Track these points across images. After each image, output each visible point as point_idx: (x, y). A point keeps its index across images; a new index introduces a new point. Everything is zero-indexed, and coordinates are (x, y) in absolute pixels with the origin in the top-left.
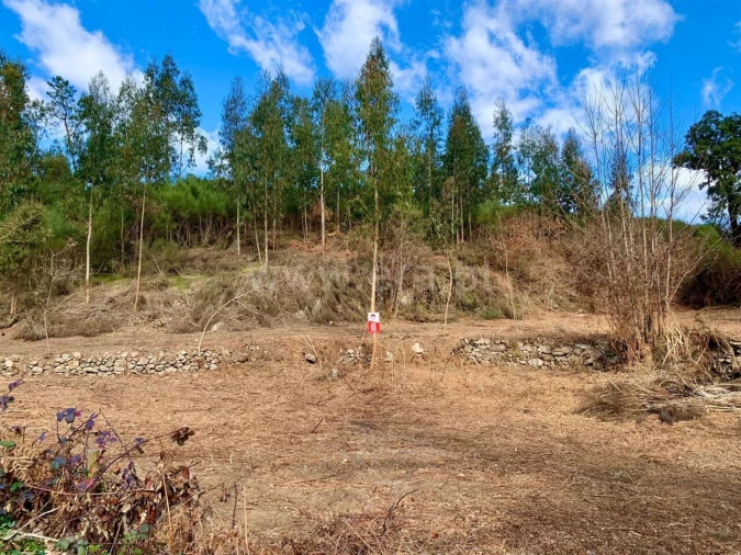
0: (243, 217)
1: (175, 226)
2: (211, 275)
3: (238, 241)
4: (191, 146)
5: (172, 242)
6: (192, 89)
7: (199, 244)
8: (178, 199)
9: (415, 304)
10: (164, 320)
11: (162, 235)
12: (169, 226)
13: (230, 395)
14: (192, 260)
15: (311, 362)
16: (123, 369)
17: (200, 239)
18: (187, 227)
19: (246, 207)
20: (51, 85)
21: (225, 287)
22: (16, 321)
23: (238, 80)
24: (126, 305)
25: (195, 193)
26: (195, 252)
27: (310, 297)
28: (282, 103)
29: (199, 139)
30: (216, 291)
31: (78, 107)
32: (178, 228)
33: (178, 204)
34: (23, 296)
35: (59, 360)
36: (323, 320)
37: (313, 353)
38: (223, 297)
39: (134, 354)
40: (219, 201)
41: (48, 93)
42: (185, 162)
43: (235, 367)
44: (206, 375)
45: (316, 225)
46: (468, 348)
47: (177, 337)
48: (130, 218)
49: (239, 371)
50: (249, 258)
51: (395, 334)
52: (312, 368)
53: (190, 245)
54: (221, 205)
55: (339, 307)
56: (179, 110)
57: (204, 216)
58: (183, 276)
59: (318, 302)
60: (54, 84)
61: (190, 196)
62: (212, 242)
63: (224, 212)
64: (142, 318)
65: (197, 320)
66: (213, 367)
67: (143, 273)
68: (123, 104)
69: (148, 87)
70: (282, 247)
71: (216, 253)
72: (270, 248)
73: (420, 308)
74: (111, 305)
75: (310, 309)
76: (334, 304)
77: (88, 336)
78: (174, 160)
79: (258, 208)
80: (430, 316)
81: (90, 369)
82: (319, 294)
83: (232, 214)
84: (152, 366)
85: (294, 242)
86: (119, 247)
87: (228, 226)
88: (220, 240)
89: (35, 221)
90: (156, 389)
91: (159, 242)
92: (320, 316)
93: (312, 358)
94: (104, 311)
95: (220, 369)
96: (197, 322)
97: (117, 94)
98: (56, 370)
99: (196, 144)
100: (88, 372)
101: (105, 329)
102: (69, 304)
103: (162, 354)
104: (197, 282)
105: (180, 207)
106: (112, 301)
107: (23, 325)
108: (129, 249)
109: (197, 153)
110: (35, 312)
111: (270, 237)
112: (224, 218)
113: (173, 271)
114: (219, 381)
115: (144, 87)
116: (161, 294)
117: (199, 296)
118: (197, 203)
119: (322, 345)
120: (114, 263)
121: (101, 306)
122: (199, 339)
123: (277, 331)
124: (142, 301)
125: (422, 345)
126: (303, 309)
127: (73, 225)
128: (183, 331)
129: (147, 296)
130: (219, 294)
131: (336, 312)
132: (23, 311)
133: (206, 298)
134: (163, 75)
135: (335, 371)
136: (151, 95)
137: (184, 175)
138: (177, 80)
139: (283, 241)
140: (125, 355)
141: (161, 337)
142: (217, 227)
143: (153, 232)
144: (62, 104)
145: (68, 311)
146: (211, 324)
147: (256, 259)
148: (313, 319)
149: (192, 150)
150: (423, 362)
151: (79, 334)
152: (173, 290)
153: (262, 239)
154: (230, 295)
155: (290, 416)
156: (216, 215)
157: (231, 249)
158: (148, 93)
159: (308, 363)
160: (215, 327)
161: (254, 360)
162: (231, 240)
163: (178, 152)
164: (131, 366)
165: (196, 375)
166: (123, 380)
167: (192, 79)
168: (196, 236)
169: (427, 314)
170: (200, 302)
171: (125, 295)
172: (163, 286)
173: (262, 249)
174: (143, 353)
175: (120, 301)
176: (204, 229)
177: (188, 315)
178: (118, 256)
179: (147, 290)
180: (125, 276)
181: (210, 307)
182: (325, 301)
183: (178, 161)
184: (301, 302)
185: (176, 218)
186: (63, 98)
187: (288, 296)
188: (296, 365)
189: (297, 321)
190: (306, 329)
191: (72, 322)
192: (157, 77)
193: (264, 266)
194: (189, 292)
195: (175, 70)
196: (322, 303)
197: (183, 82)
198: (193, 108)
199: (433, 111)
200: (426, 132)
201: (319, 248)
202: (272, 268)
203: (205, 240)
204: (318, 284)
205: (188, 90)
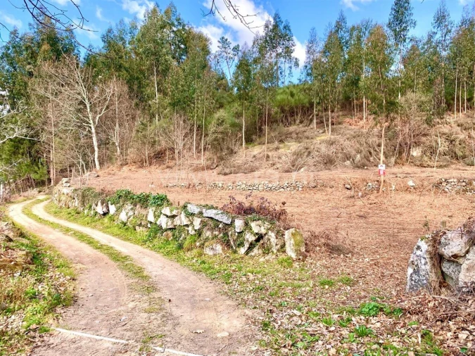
0: (317, 109)
1: (282, 115)
2: (300, 143)
3: (315, 121)
4: (290, 65)
5: (281, 124)
6: (290, 30)
7: (295, 123)
8: (283, 100)
9: (422, 157)
10: (278, 166)
11: (276, 121)
12: (279, 116)
13: (307, 202)
14: (291, 133)
15: (348, 189)
16: (262, 189)
17: (295, 121)
18: (288, 115)
19: (319, 104)
20: (219, 42)
21: (307, 149)
22: (217, 166)
23: (314, 29)
24: (261, 159)
25: (292, 95)
26: (292, 128)
27: (354, 153)
28: (342, 33)
29: (294, 60)
30: (303, 151)
31: (232, 52)
32: (284, 116)
33: (284, 103)
34: (218, 155)
36: (361, 166)
37: (350, 185)
38: (306, 154)
39: (267, 182)
40: (305, 99)
41: (218, 47)
42: (287, 74)
43: (310, 190)
44: (297, 193)
46: (444, 184)
47: (284, 174)
48: (261, 114)
49: (311, 192)
50: (321, 131)
51: (399, 175)
52: (348, 192)
53: (290, 124)
54: (306, 101)
55: (371, 159)
56: (283, 44)
57: (297, 107)
58: (286, 143)
59: (359, 156)
60: (221, 41)
61: (290, 97)
62: (301, 122)
63: (307, 105)
64: (268, 165)
65: (293, 166)
66: (300, 189)
67: (268, 143)
68: (255, 50)
69: (266, 34)
70: (340, 123)
71: (303, 129)
72: (333, 124)
73: (426, 158)
74: (254, 159)
75: (354, 160)
76: (368, 157)
77: (246, 173)
78: (281, 73)
79: (325, 104)
80: (431, 164)
82: (359, 152)
83: (312, 105)
84: (274, 188)
85: (347, 120)
86: (256, 128)
87: (310, 112)
88: (305, 121)
89: (223, 121)
91: (275, 126)
92: (359, 164)
93: (349, 187)
94: (251, 161)
95: (303, 191)
96: (294, 167)
97: (252, 44)
99: (293, 63)
100: (249, 189)
101: (252, 171)
102: (237, 158)
103: (278, 183)
104: (293, 146)
105: (284, 105)
106: (254, 156)
107: (220, 168)
108: (261, 130)
109: (293, 68)
110: (224, 163)
111: (332, 118)
112: (308, 108)
113: (281, 141)
114: (303, 195)
115: (264, 34)
116: (276, 153)
117: (294, 154)
118: (293, 101)
119: (355, 180)
120: (254, 137)
121: (250, 159)
122: (294, 175)
123: (333, 172)
124: (268, 157)
125: (414, 182)
126: (349, 160)
127: (237, 121)
128: (287, 172)
129: (270, 154)
130: (304, 153)
131: (369, 161)
132: (219, 162)
133: (298, 154)
134: (274, 25)
135: (360, 194)
136: (268, 39)
137: (286, 83)
138: (281, 27)
139: (340, 120)
140: (263, 183)
141: (276, 174)
142: (304, 114)
143: (273, 121)
144: (225, 51)
145: (236, 161)
146: (300, 168)
147: (324, 132)
148: (355, 165)
149: (291, 67)
150: (414, 191)
151: (242, 173)
152: (282, 151)
153: (327, 120)
154: (309, 153)
155: (331, 211)
156: (303, 107)
157: (311, 126)
158: (266, 38)
159: (346, 190)
160: (302, 170)
161: (319, 187)
162: (311, 120)
163: (283, 69)
164: (265, 188)
165: (292, 192)
166: (263, 193)
167: (290, 25)
168: (293, 119)
169: (429, 163)
170: (295, 157)
171: (260, 153)
172: (277, 148)
173: (328, 126)
174: (270, 182)
175: (258, 156)
176: (297, 115)
177: (289, 164)
178: (256, 134)
179: (271, 151)
180: (259, 144)
181: (300, 159)
182: (362, 155)
183: (283, 74)
184: (348, 156)
185: (283, 111)
186: (225, 48)
187: (341, 153)
188: (340, 190)
189: (345, 166)
190: (349, 171)
191: (239, 166)
192: (271, 27)
193: (328, 136)
194: (290, 151)
195: (280, 21)
196: (361, 157)
197: (285, 27)
198: (291, 42)
199: (447, 23)
200: (441, 39)
201: (361, 123)
202: (332, 137)
203: (298, 122)
204: (358, 146)
205: (288, 32)
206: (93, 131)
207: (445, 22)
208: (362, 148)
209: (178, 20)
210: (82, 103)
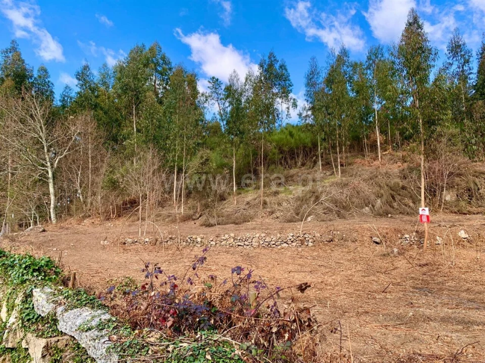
0: (322, 147)
1: (281, 156)
3: (320, 163)
4: (287, 106)
5: (280, 166)
6: (286, 70)
7: (296, 166)
8: (281, 139)
9: (458, 200)
10: (278, 214)
11: (274, 163)
12: (278, 157)
13: (323, 263)
14: (292, 176)
15: (377, 243)
16: (257, 244)
17: (296, 163)
18: (288, 156)
19: (324, 140)
20: (209, 82)
21: (314, 193)
22: (200, 216)
24: (256, 206)
25: (291, 135)
26: (293, 171)
27: (373, 197)
28: (345, 68)
29: (292, 101)
30: (308, 196)
31: (224, 93)
32: (282, 157)
33: (282, 143)
34: (203, 202)
35: (223, 238)
36: (385, 214)
37: (378, 237)
38: (313, 199)
39: (263, 235)
40: (307, 138)
41: (208, 87)
42: (284, 116)
43: (324, 244)
44: (306, 249)
45: (373, 147)
47: (287, 225)
48: (255, 154)
49: (327, 248)
50: (328, 173)
51: (443, 224)
52: (378, 248)
53: (290, 167)
54: (308, 140)
55: (395, 205)
56: (280, 84)
57: (297, 148)
59: (379, 201)
60: (211, 81)
61: (289, 137)
62: (303, 165)
63: (310, 145)
64: (265, 214)
65: (297, 214)
66: (311, 244)
68: (247, 87)
69: (261, 74)
70: (350, 164)
71: (306, 171)
72: (342, 165)
73: (463, 203)
74: (247, 206)
75: (373, 206)
76: (391, 202)
77: (237, 224)
78: (278, 116)
79: (332, 140)
80: (471, 210)
81: (239, 244)
82: (380, 196)
83: (315, 145)
84: (274, 243)
85: (359, 160)
86: (250, 171)
87: (313, 153)
88: (308, 163)
89: (207, 160)
90: (277, 257)
91: (273, 167)
92: (381, 211)
93: (378, 240)
94: (244, 209)
95: (315, 246)
96: (297, 216)
97: (244, 81)
98: (222, 243)
99: (290, 104)
100: (239, 245)
101: (246, 220)
102: (226, 206)
103: (279, 235)
105: (283, 145)
106: (248, 203)
107: (204, 218)
108: (256, 173)
109: (291, 110)
110: (210, 211)
111: (341, 158)
112: (310, 149)
114: (315, 253)
115: (258, 74)
116: (274, 198)
117: (298, 199)
118: (293, 141)
119: (385, 231)
121: (243, 207)
122: (300, 226)
123: (350, 221)
124: (265, 203)
125: (466, 232)
126: (368, 206)
127: (226, 161)
128: (290, 221)
129: (268, 200)
130: (310, 197)
131: (393, 208)
132: (203, 210)
133: (302, 200)
134: (269, 65)
135: (396, 250)
136: (263, 78)
137: (284, 124)
138: (277, 66)
139: (350, 160)
140: (258, 235)
141: (277, 225)
142: (306, 155)
143: (269, 162)
144: (215, 92)
145: (225, 210)
146: (308, 216)
147: (333, 173)
148: (375, 213)
149: (288, 108)
150: (468, 245)
151: (232, 223)
152: (282, 196)
153: (336, 160)
154: (317, 198)
155: (366, 279)
156: (305, 147)
157: (315, 168)
158: (261, 77)
159: (375, 244)
160: (309, 219)
161: (337, 240)
162: (315, 162)
163: (280, 110)
164: (262, 242)
165: (300, 249)
166: (258, 250)
167: (285, 64)
168: (293, 161)
169: (469, 208)
170: (299, 203)
171: (255, 199)
172: (276, 193)
173: (336, 167)
174: (268, 234)
175: (252, 203)
176: (298, 156)
177: (292, 211)
179: (267, 196)
181: (305, 206)
182: (384, 200)
183: (280, 116)
184: (367, 201)
185: (281, 151)
186: (216, 88)
187: (357, 198)
188: (366, 244)
189: (364, 214)
190: (371, 220)
191: (228, 216)
192: (265, 66)
193: (338, 177)
194: (292, 196)
195: (275, 60)
196: (381, 202)
197: (281, 67)
198: (287, 82)
199: (463, 53)
200: (458, 70)
201: (377, 163)
202: (344, 179)
203: (299, 164)
204: (378, 189)
205: (284, 71)
206: (50, 175)
207: (461, 51)
208: (382, 191)
209: (163, 58)
210: (38, 142)
